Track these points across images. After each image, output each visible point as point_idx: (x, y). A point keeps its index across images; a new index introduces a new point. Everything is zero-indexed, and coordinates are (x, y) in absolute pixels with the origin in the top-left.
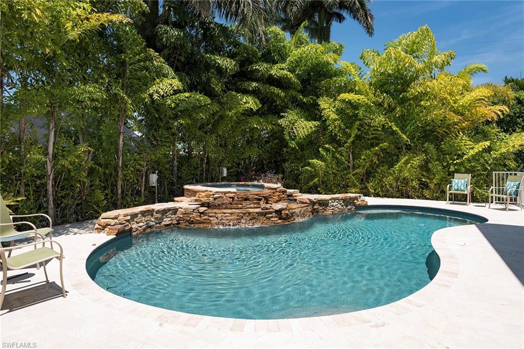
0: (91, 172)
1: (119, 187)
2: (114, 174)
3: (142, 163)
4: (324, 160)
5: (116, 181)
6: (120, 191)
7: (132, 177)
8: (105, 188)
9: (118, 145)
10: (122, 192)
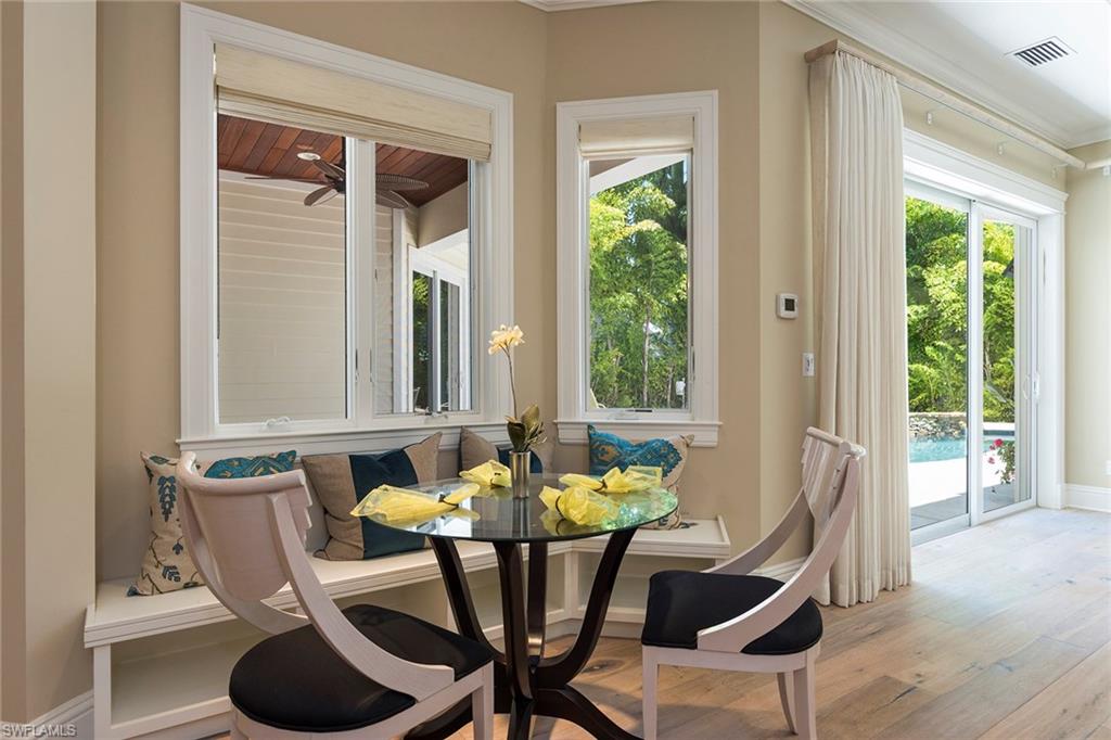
0: (620, 376)
1: (645, 394)
2: (641, 379)
3: (668, 368)
4: (937, 366)
5: (643, 387)
6: (646, 399)
7: (658, 385)
8: (632, 394)
9: (644, 349)
10: (648, 399)
